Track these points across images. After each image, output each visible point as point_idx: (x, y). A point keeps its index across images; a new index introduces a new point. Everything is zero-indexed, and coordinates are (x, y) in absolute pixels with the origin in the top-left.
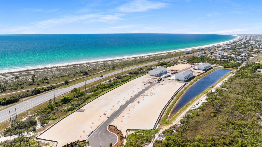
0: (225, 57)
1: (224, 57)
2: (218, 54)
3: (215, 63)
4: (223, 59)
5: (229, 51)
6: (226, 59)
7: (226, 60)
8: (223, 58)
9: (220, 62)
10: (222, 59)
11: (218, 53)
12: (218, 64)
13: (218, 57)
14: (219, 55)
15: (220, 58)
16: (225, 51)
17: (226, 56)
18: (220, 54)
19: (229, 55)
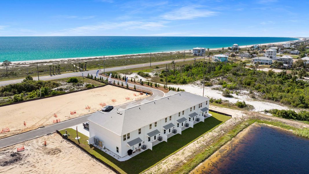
0: (284, 65)
1: (281, 64)
2: (268, 57)
3: (249, 84)
4: (278, 71)
5: (292, 52)
6: (289, 68)
7: (289, 72)
8: (279, 65)
9: (269, 79)
10: (275, 68)
11: (266, 55)
12: (258, 89)
13: (267, 64)
14: (269, 59)
15: (271, 67)
16: (285, 52)
17: (287, 61)
18: (271, 57)
19: (294, 61)
